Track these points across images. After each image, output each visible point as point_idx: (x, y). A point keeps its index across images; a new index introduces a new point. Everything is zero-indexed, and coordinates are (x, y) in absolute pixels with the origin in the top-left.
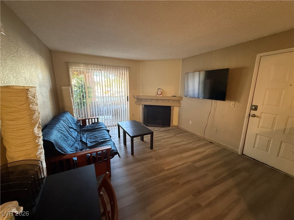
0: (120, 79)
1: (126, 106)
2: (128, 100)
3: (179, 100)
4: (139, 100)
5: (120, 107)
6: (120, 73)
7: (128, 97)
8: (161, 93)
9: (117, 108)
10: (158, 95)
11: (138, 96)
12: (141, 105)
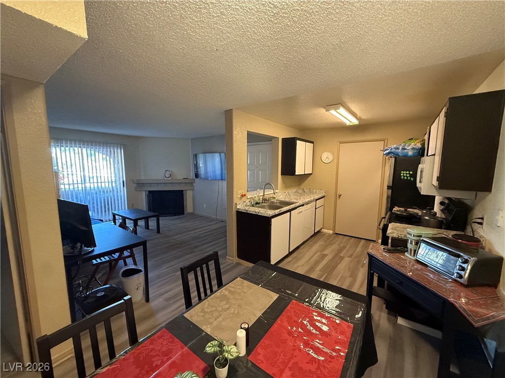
0: (112, 160)
1: (122, 193)
2: (124, 186)
3: (192, 183)
4: (140, 185)
5: (111, 194)
6: (111, 151)
7: (123, 181)
8: (169, 176)
9: (107, 197)
10: (165, 178)
11: (138, 180)
12: (144, 192)
